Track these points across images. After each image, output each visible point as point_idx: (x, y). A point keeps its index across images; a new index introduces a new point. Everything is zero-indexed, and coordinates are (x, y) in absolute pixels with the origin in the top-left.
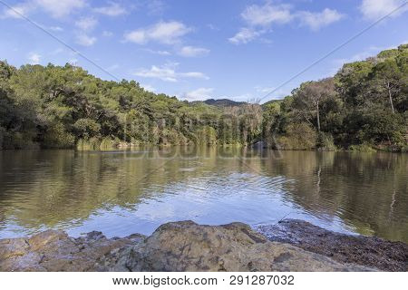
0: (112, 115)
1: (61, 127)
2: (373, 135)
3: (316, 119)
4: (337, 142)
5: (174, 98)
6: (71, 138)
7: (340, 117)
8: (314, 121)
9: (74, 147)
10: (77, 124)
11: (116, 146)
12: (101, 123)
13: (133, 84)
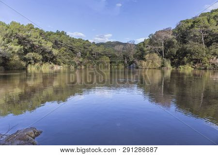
0: (49, 50)
1: (16, 58)
2: (192, 60)
3: (162, 51)
4: (172, 64)
6: (24, 64)
7: (174, 51)
8: (161, 53)
9: (25, 69)
10: (27, 56)
11: (52, 68)
12: (42, 55)
13: (63, 33)
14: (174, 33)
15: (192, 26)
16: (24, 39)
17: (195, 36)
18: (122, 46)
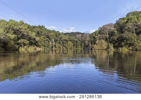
0: (34, 38)
1: (12, 42)
2: (127, 44)
3: (107, 38)
4: (114, 47)
5: (58, 32)
6: (17, 46)
7: (115, 38)
8: (106, 39)
9: (18, 50)
10: (19, 41)
11: (35, 49)
12: (29, 41)
13: (43, 27)
14: (115, 27)
15: (127, 22)
16: (18, 30)
17: (129, 28)
18: (81, 35)
